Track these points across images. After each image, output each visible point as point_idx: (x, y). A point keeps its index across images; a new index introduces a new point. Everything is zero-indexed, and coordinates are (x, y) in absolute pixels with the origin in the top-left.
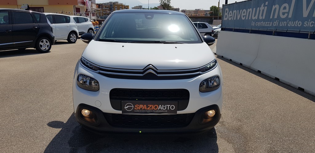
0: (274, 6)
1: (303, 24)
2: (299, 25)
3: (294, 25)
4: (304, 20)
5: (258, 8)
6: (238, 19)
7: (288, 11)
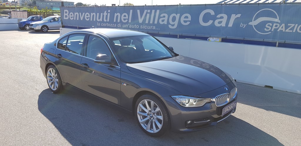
0: (115, 14)
1: (140, 27)
2: (137, 27)
3: (133, 27)
6: (82, 19)
7: (128, 18)
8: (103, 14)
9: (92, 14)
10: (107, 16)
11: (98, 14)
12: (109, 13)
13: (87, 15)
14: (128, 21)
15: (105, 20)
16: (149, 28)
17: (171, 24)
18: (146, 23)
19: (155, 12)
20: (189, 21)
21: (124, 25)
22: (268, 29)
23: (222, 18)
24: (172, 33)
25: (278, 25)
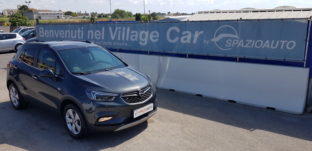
0: (89, 31)
1: (112, 44)
2: (110, 44)
3: (107, 44)
4: (113, 41)
5: (76, 31)
6: (57, 37)
7: (100, 35)
9: (66, 31)
12: (82, 30)
13: (62, 32)
14: (101, 38)
16: (122, 45)
17: (141, 41)
18: (118, 40)
19: (126, 29)
20: (158, 38)
21: (98, 42)
22: (229, 45)
23: (186, 35)
24: (142, 50)
25: (238, 41)
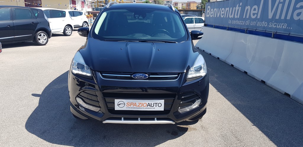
0: (246, 7)
1: (268, 24)
2: (265, 25)
3: (261, 25)
4: (269, 21)
6: (218, 17)
7: (257, 12)
8: (235, 8)
9: (227, 9)
10: (238, 10)
11: (231, 8)
12: (240, 6)
13: (223, 11)
14: (257, 16)
15: (236, 17)
16: (279, 27)
18: (276, 18)
21: (252, 22)
